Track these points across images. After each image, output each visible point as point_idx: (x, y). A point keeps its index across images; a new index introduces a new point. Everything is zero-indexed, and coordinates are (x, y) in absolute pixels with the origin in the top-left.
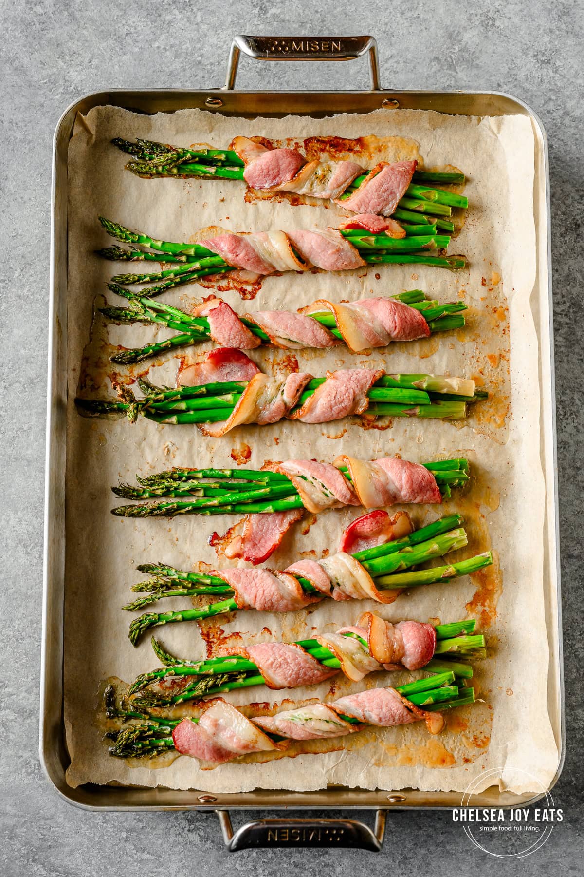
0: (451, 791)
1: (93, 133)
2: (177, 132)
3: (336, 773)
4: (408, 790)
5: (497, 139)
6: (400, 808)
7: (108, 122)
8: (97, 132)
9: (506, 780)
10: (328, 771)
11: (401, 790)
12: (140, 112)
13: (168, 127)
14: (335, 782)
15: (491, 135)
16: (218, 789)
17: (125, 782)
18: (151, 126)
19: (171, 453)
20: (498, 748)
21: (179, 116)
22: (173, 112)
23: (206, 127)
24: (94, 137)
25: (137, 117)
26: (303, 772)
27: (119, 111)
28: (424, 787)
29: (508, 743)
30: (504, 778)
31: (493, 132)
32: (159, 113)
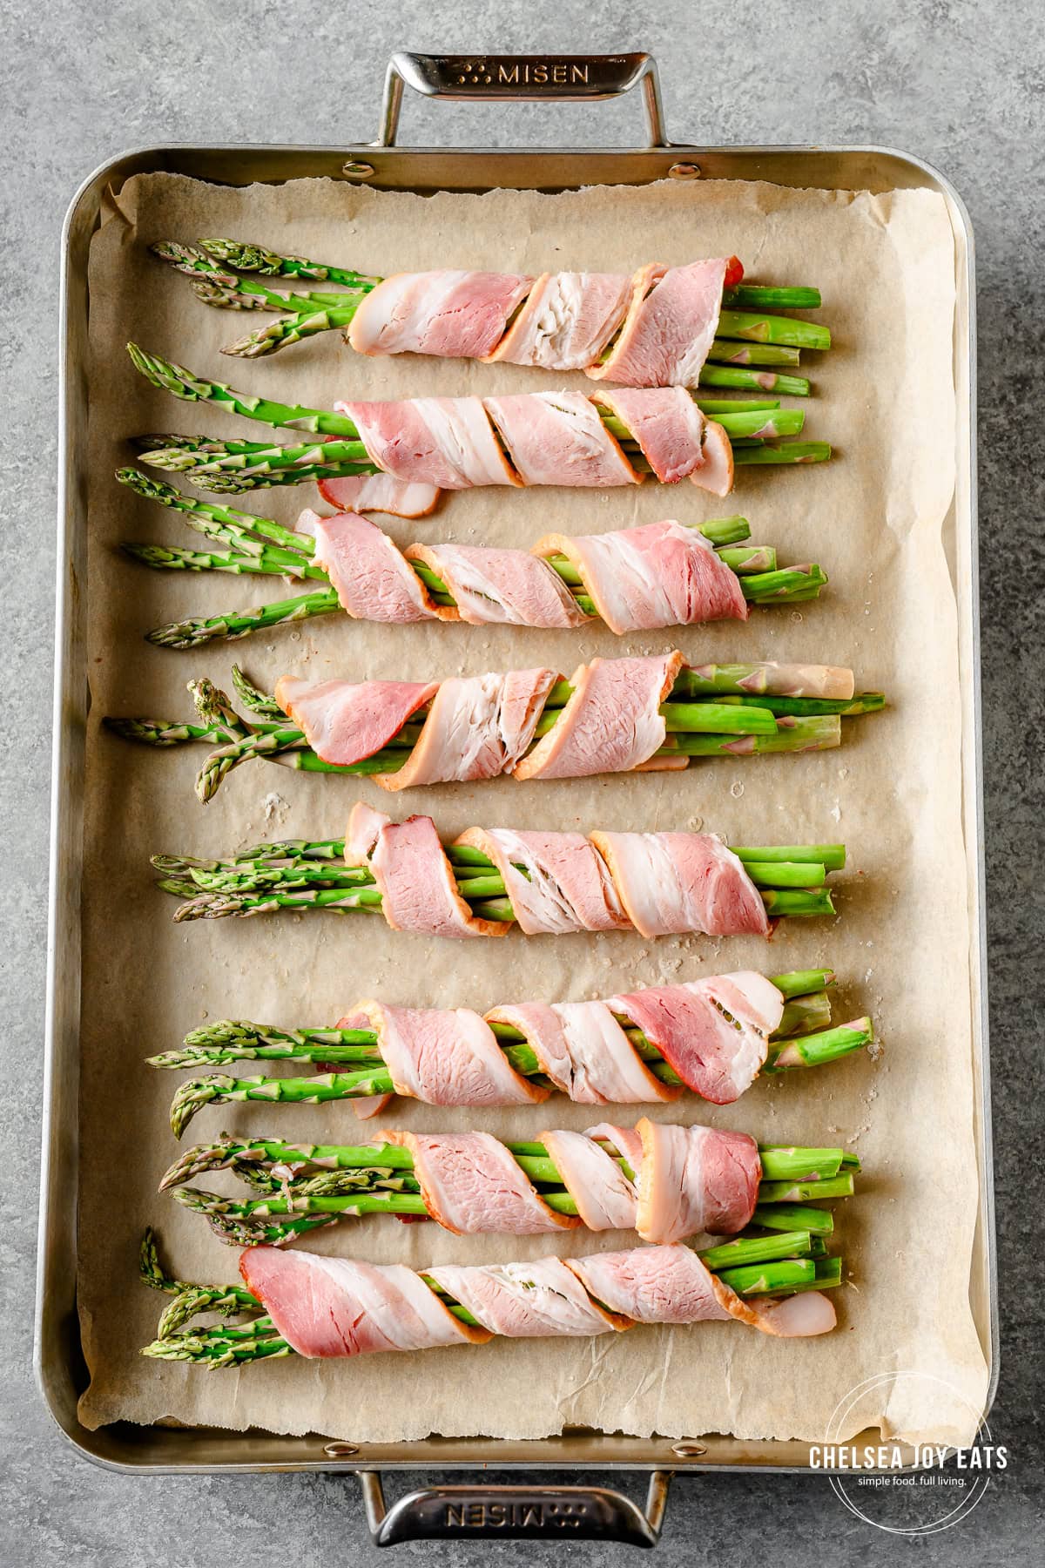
0: (793, 1439)
1: (134, 221)
2: (289, 219)
3: (579, 1405)
4: (713, 1436)
5: (883, 234)
6: (695, 1468)
7: (160, 203)
8: (139, 219)
9: (895, 1419)
10: (564, 1401)
11: (699, 1437)
12: (219, 183)
13: (272, 208)
14: (578, 1422)
15: (874, 225)
16: (361, 1433)
17: (190, 1422)
18: (240, 206)
19: (278, 814)
20: (879, 1360)
21: (291, 189)
22: (283, 182)
23: (344, 210)
24: (135, 229)
25: (214, 191)
26: (518, 1402)
27: (179, 181)
28: (743, 1434)
29: (897, 1351)
30: (889, 1416)
31: (877, 221)
32: (256, 185)
